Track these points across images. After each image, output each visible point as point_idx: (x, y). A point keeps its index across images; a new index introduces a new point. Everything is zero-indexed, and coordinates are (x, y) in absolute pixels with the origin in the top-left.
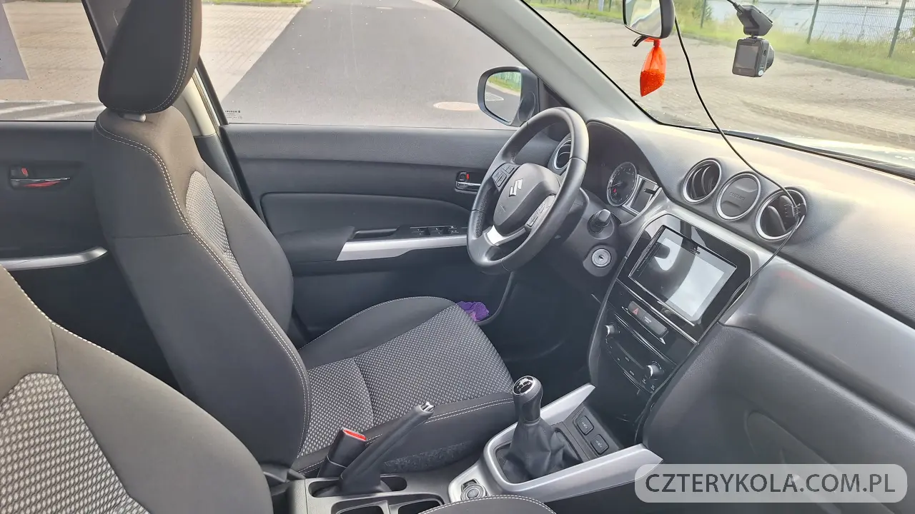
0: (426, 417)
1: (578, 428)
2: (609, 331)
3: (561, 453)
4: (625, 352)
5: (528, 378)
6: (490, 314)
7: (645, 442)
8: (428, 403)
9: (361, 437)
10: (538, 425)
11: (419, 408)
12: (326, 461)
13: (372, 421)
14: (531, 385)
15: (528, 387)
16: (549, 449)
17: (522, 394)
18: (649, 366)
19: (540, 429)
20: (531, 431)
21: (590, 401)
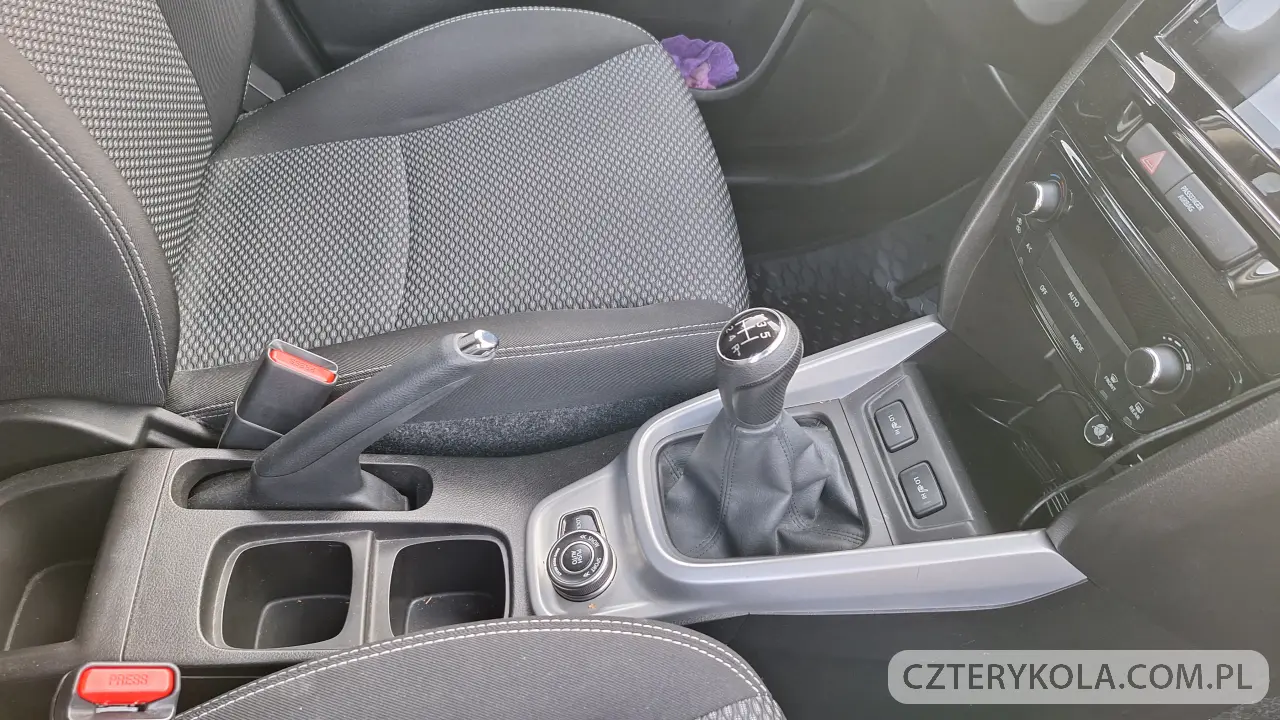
1: (876, 426)
2: (1039, 203)
4: (1069, 271)
5: (768, 314)
6: (741, 76)
10: (770, 434)
13: (394, 307)
15: (761, 345)
16: (788, 482)
17: (741, 362)
18: (1151, 351)
19: (775, 441)
20: (747, 444)
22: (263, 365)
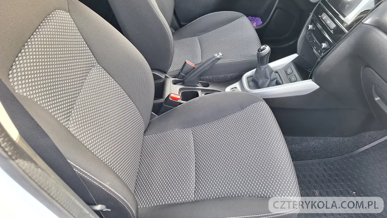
0: (219, 59)
1: (286, 72)
2: (310, 28)
3: (275, 81)
4: (314, 38)
5: (265, 46)
6: (262, 24)
7: (313, 79)
8: (220, 53)
9: (193, 65)
10: (266, 67)
11: (216, 55)
12: (179, 73)
14: (265, 49)
16: (269, 78)
17: (261, 52)
18: (323, 44)
19: (267, 69)
20: (262, 69)
21: (295, 62)
22: (185, 63)
